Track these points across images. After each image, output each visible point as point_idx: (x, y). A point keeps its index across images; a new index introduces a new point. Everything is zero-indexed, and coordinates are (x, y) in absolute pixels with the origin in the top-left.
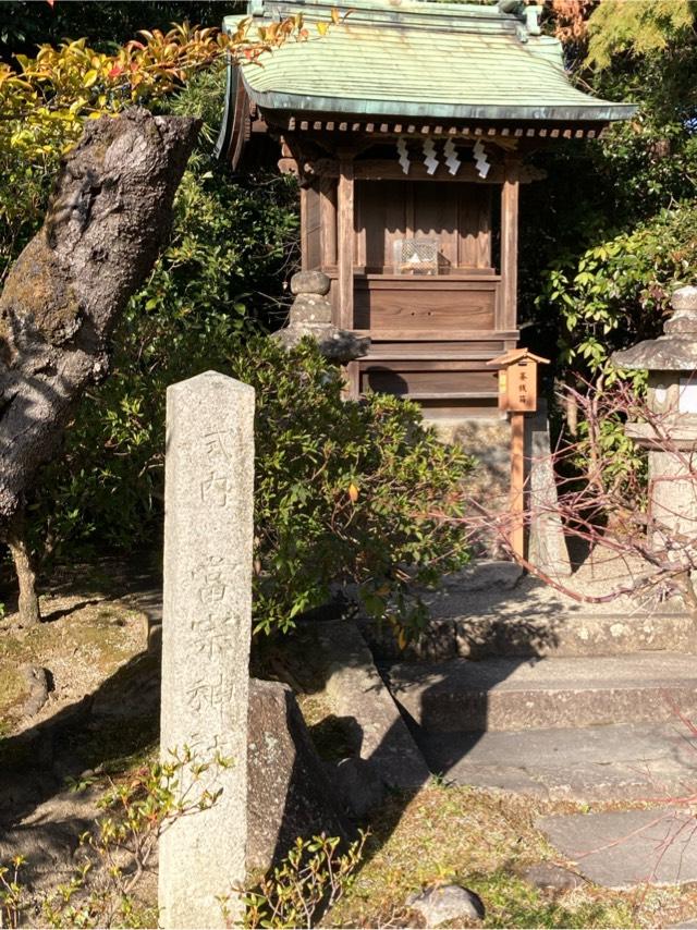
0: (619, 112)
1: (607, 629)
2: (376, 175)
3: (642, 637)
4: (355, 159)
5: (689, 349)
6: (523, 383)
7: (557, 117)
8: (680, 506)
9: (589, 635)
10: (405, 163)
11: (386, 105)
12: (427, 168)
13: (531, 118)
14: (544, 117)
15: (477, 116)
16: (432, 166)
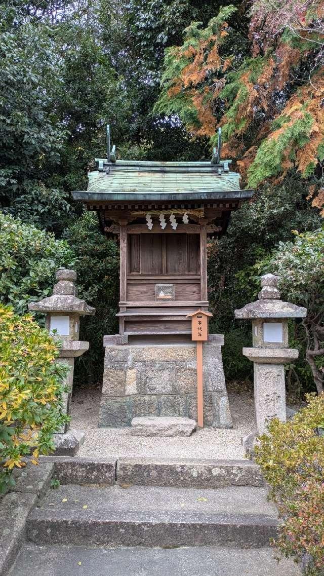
0: (245, 194)
1: (210, 470)
2: (137, 230)
3: (232, 477)
4: (127, 225)
5: (264, 307)
6: (200, 326)
7: (213, 197)
8: (267, 395)
9: (198, 474)
10: (150, 225)
11: (127, 196)
12: (161, 226)
13: (200, 199)
14: (206, 198)
15: (173, 199)
16: (163, 225)
